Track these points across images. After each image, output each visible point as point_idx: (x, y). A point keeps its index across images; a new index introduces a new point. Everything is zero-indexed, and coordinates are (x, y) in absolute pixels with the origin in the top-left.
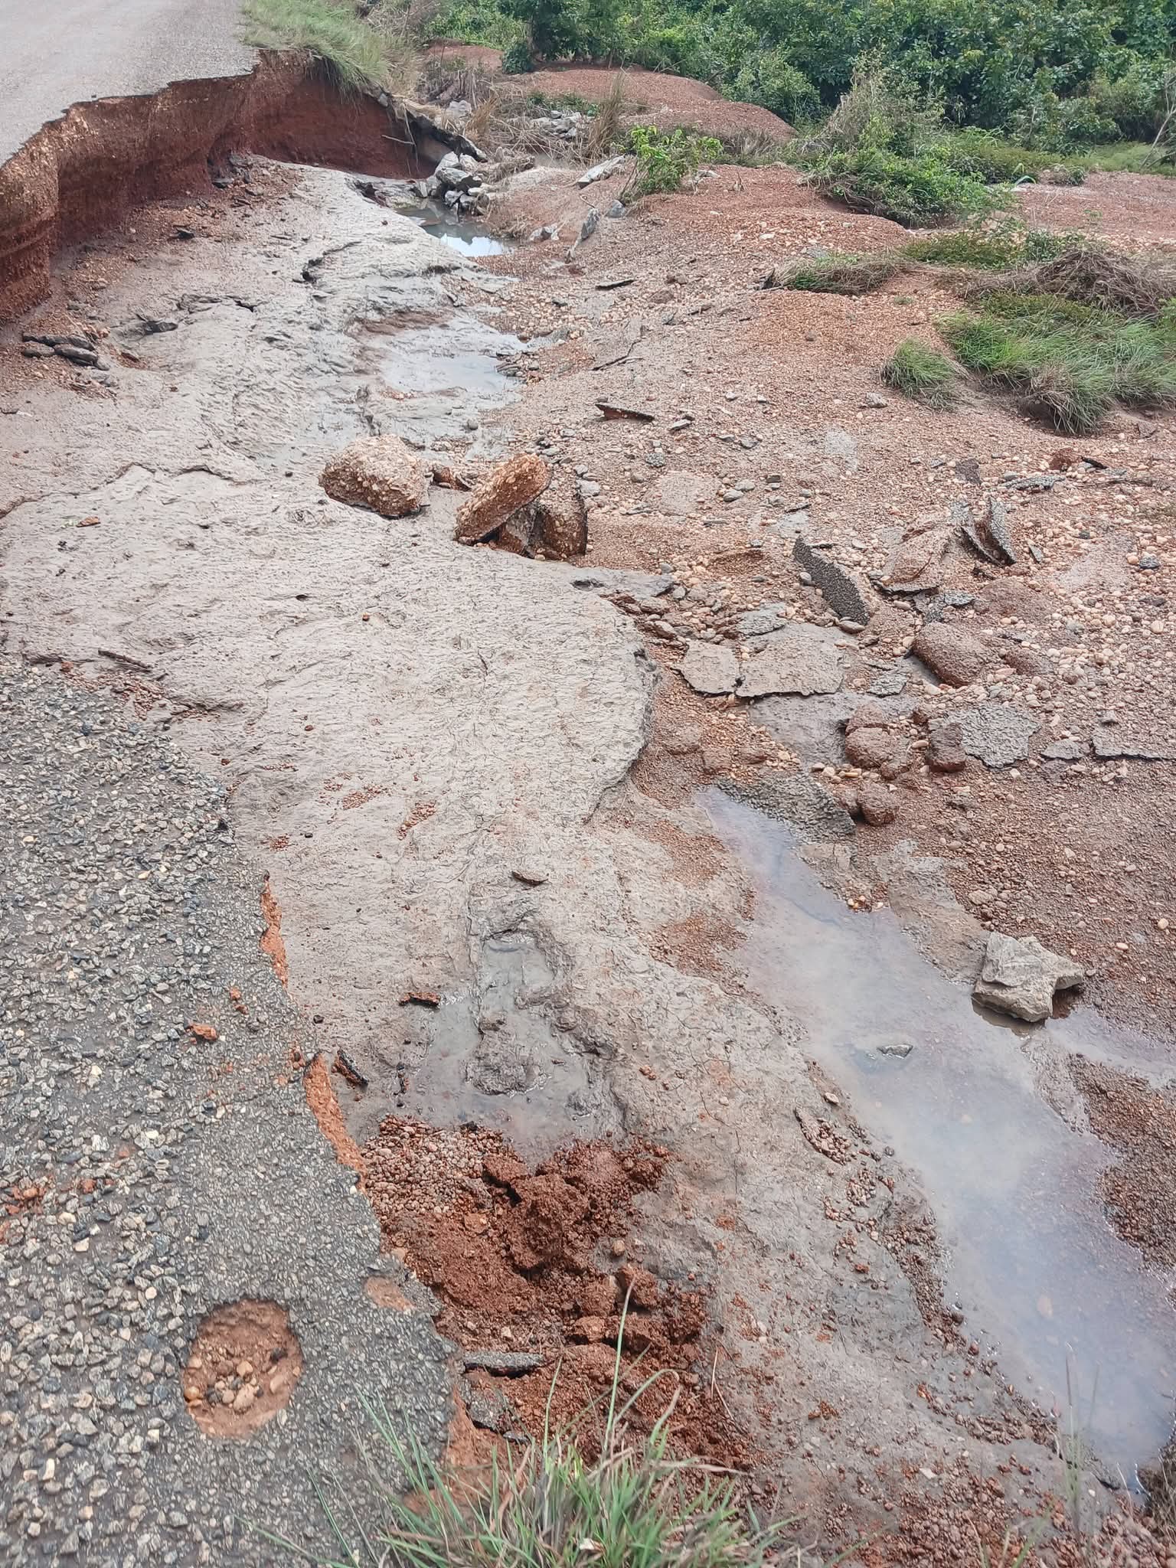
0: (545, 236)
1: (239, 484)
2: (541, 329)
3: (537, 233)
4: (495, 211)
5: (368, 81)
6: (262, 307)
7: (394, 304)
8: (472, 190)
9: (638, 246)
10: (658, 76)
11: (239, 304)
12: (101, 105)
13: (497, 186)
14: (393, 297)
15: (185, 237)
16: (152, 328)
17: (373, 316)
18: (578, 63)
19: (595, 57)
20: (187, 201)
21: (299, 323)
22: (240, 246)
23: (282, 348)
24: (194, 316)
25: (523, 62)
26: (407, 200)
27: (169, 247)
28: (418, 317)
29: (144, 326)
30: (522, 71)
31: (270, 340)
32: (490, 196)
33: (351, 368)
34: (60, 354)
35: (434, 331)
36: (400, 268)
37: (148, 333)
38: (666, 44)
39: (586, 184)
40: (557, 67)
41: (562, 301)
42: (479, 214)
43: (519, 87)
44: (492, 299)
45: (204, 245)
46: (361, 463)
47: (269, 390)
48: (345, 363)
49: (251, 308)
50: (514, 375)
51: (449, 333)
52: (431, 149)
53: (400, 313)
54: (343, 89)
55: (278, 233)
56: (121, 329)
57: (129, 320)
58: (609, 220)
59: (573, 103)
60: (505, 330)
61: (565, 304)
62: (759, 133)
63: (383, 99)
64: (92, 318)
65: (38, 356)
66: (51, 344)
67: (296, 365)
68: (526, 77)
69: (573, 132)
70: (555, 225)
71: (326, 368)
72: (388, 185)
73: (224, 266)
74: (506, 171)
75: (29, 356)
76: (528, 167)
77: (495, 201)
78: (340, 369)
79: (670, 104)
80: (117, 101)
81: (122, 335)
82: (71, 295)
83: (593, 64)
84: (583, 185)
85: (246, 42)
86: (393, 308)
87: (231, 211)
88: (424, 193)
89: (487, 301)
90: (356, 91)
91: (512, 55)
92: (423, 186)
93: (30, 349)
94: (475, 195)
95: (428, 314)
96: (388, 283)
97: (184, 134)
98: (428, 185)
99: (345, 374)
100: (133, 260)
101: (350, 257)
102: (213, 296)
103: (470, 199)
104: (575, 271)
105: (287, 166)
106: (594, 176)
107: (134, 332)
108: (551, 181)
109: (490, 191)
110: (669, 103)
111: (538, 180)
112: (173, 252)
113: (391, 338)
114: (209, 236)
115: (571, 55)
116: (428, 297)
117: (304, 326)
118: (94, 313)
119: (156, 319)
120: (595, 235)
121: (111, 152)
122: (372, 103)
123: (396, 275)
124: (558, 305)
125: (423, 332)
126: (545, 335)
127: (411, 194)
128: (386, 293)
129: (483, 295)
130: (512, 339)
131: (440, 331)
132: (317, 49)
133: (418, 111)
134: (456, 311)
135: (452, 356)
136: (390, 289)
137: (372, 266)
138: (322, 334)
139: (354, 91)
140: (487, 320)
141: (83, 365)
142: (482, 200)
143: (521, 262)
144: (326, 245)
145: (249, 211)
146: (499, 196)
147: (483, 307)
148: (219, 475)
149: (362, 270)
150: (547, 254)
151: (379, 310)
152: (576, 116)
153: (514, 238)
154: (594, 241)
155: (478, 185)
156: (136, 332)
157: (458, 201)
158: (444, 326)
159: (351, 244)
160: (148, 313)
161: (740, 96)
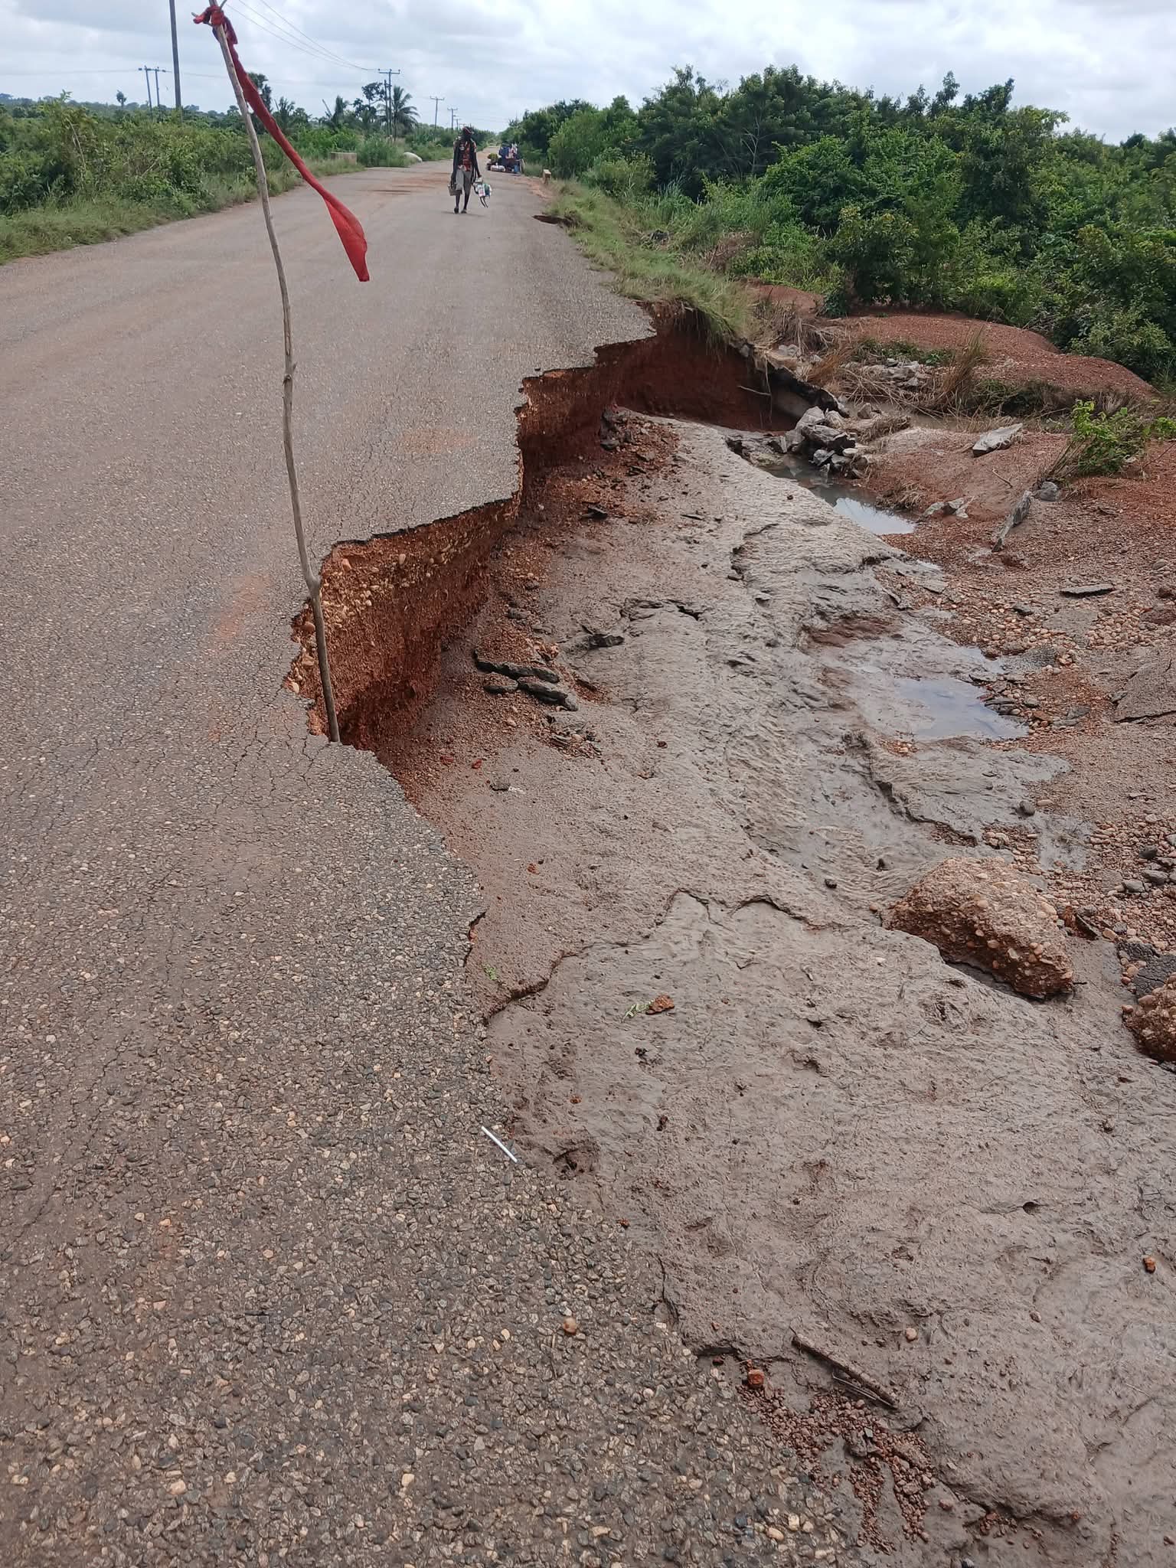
0: (948, 511)
1: (816, 928)
2: (1012, 645)
3: (938, 505)
4: (874, 476)
5: (733, 332)
6: (708, 614)
7: (839, 607)
8: (847, 451)
9: (1092, 540)
10: (989, 326)
11: (682, 610)
12: (545, 379)
13: (872, 447)
14: (836, 598)
15: (599, 517)
16: (599, 642)
17: (819, 623)
18: (896, 309)
19: (914, 302)
20: (583, 469)
21: (755, 639)
22: (657, 529)
23: (747, 674)
24: (640, 626)
25: (845, 305)
26: (767, 455)
27: (584, 530)
28: (867, 624)
29: (590, 639)
30: (842, 315)
31: (734, 664)
32: (868, 457)
33: (825, 702)
34: (523, 688)
35: (886, 643)
36: (838, 563)
37: (592, 648)
38: (998, 293)
39: (982, 453)
40: (879, 312)
41: (1027, 608)
42: (854, 477)
43: (843, 331)
44: (939, 601)
45: (620, 528)
46: (981, 909)
47: (752, 738)
48: (817, 695)
49: (696, 616)
50: (1009, 713)
51: (906, 646)
52: (788, 402)
53: (845, 618)
54: (709, 341)
55: (690, 511)
56: (569, 645)
57: (575, 633)
58: (1043, 504)
59: (906, 350)
60: (966, 642)
61: (1030, 613)
62: (1123, 390)
63: (745, 350)
64: (537, 631)
65: (503, 692)
66: (514, 675)
67: (769, 699)
68: (848, 321)
69: (914, 382)
70: (960, 500)
71: (799, 702)
72: (748, 438)
73: (648, 556)
74: (882, 430)
75: (494, 692)
76: (903, 427)
77: (874, 464)
78: (813, 703)
79: (1017, 358)
80: (559, 374)
81: (569, 652)
82: (507, 598)
83: (911, 310)
84: (978, 454)
85: (621, 293)
86: (838, 613)
87: (628, 481)
88: (784, 446)
89: (934, 603)
90: (722, 342)
91: (831, 299)
92: (784, 440)
93: (494, 685)
94: (851, 456)
95: (877, 621)
96: (828, 581)
97: (588, 397)
98: (790, 439)
99: (820, 709)
100: (550, 546)
101: (772, 544)
102: (654, 600)
103: (842, 459)
104: (1010, 563)
105: (656, 420)
106: (993, 444)
107: (579, 647)
108: (937, 445)
109: (867, 452)
110: (1012, 355)
111: (920, 442)
112: (590, 536)
113: (840, 651)
114: (622, 516)
115: (889, 300)
116: (872, 598)
117: (761, 643)
118: (539, 625)
119: (604, 631)
120: (1028, 521)
121: (542, 428)
122: (734, 354)
123: (835, 571)
124: (1022, 614)
125: (876, 644)
126: (1016, 653)
127: (769, 449)
128: (827, 594)
129: (928, 595)
130: (975, 655)
131: (895, 643)
132: (690, 301)
133: (780, 363)
134: (901, 614)
135: (918, 678)
136: (830, 588)
137: (804, 558)
138: (780, 651)
139: (720, 342)
140: (941, 628)
141: (549, 703)
142: (857, 460)
143: (937, 545)
144: (742, 527)
145: (647, 482)
146: (878, 458)
147: (929, 611)
148: (787, 911)
149: (794, 563)
150: (967, 537)
151: (822, 615)
152: (914, 365)
153: (905, 510)
154: (1027, 528)
155: (852, 445)
156: (582, 647)
157: (829, 460)
158: (897, 637)
159: (769, 527)
160: (595, 625)
161: (1091, 351)
